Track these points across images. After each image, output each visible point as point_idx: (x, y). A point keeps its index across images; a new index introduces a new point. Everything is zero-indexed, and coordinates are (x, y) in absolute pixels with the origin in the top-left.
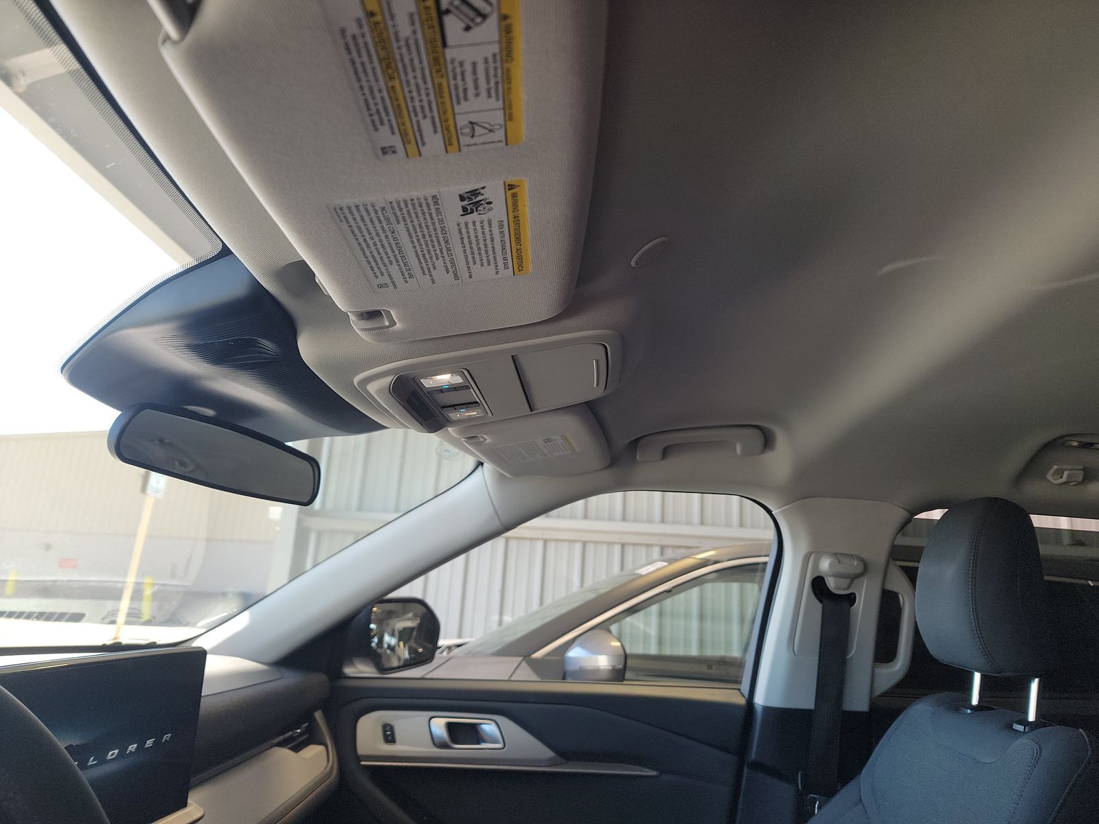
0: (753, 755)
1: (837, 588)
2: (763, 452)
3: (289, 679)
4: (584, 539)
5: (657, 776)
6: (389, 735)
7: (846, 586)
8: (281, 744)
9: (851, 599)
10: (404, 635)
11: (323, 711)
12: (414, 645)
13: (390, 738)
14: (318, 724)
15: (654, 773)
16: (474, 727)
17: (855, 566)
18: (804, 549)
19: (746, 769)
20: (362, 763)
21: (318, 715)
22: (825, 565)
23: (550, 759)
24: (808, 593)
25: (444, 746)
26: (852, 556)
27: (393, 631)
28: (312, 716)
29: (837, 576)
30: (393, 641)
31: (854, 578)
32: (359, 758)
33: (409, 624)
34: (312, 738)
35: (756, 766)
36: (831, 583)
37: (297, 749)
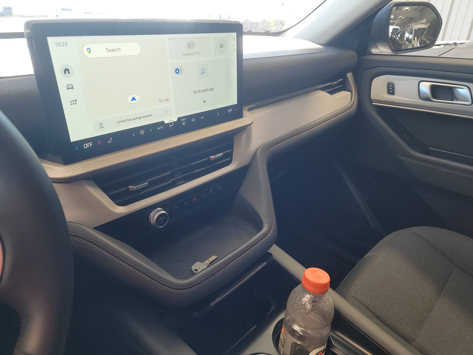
3: (332, 52)
6: (391, 89)
8: (322, 89)
10: (418, 33)
11: (353, 73)
12: (424, 39)
13: (391, 91)
14: (349, 80)
16: (451, 90)
20: (374, 104)
21: (349, 75)
25: (427, 99)
27: (412, 30)
28: (346, 75)
30: (411, 37)
32: (371, 101)
33: (423, 26)
34: (344, 87)
37: (331, 93)
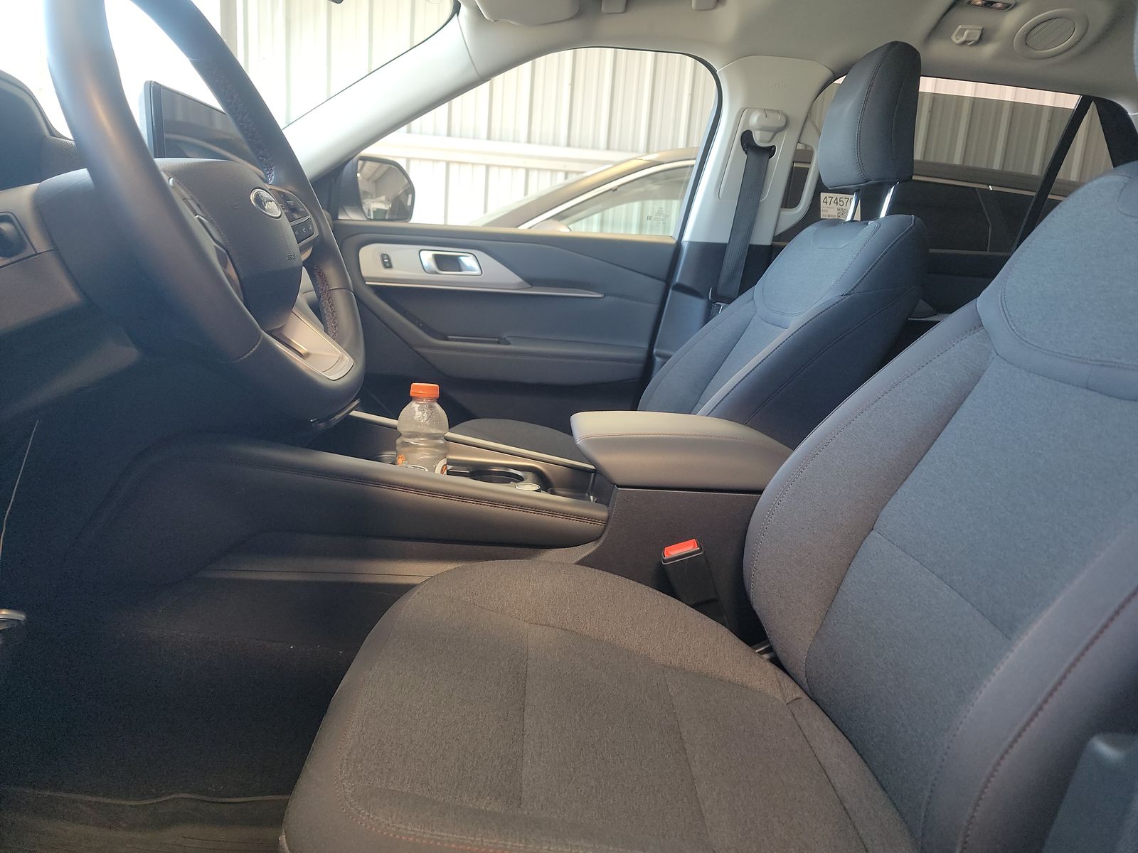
0: (677, 279)
1: (761, 141)
2: (715, 7)
4: (528, 165)
5: (601, 298)
6: (388, 264)
7: (768, 139)
9: (770, 151)
15: (600, 296)
16: (454, 259)
17: (778, 120)
18: (738, 106)
19: (671, 291)
20: (367, 283)
22: (754, 120)
23: (518, 284)
24: (737, 144)
25: (433, 272)
26: (778, 112)
29: (763, 129)
31: (777, 131)
32: (363, 279)
35: (680, 288)
36: (758, 138)
